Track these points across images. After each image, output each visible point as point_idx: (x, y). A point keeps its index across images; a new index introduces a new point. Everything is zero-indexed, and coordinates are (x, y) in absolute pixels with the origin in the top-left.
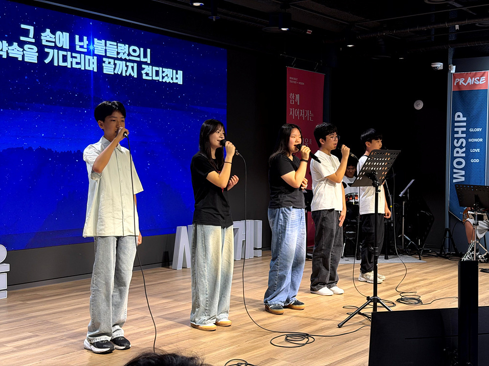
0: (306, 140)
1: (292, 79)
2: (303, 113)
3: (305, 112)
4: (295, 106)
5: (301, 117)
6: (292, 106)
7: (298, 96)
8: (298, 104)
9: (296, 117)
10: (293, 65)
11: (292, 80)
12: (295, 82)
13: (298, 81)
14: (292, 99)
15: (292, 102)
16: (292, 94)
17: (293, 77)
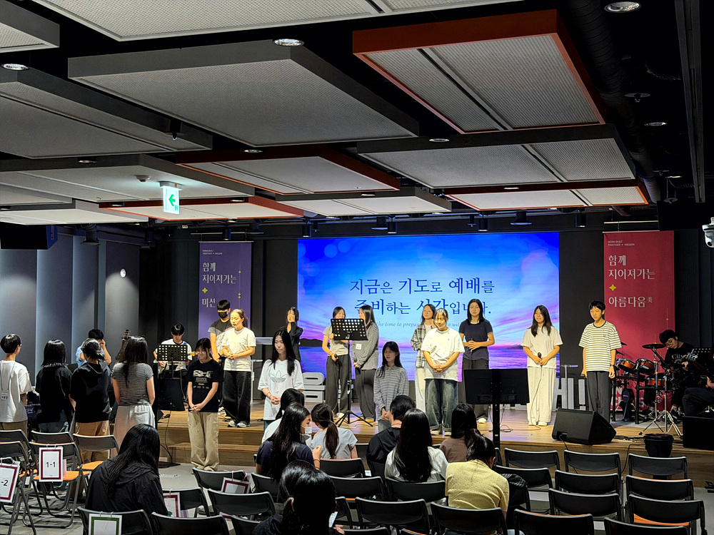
0: (641, 299)
2: (632, 273)
3: (637, 273)
4: (620, 266)
5: (630, 277)
6: (613, 268)
7: (623, 259)
8: (624, 264)
9: (620, 278)
11: (612, 243)
12: (618, 245)
13: (623, 243)
14: (614, 261)
15: (613, 264)
16: (613, 256)
17: (615, 240)
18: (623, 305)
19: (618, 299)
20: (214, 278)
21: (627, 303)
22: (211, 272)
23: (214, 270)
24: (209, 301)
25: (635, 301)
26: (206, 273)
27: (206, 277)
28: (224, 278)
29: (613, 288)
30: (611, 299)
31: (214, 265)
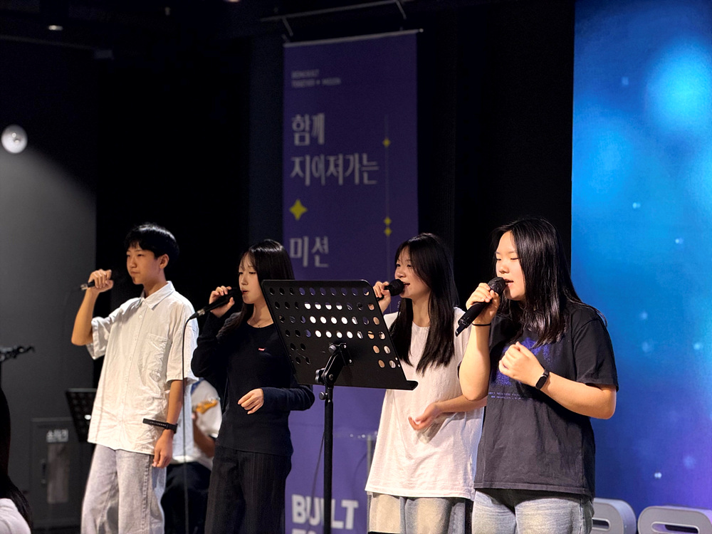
20: (321, 166)
22: (314, 149)
23: (321, 140)
24: (312, 244)
26: (301, 151)
27: (303, 165)
28: (346, 164)
31: (320, 120)
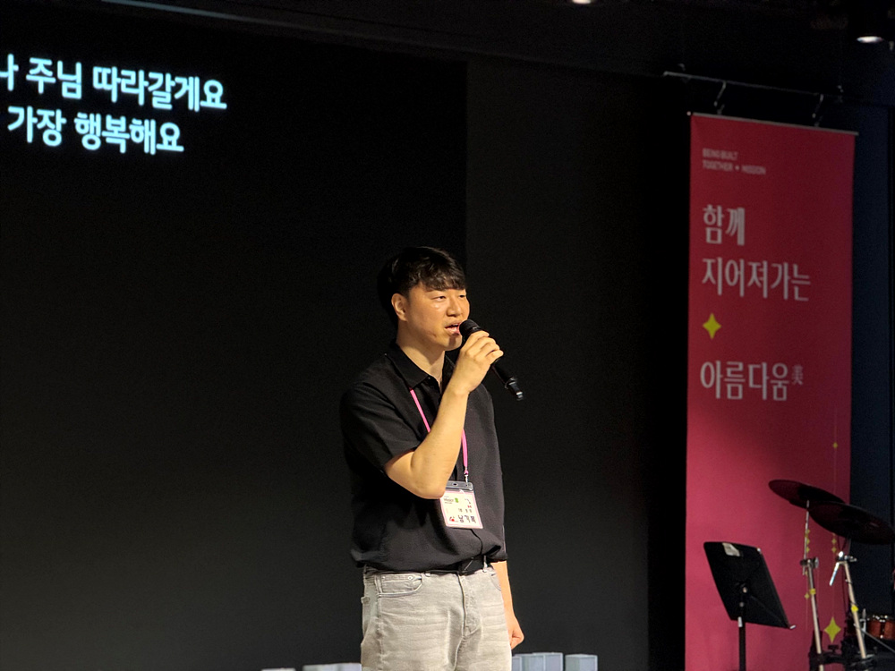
0: (780, 371)
1: (715, 154)
2: (760, 274)
3: (773, 274)
4: (729, 249)
5: (754, 291)
6: (713, 251)
7: (738, 217)
8: (741, 241)
9: (731, 291)
10: (719, 107)
11: (711, 159)
12: (728, 167)
13: (740, 162)
14: (715, 225)
15: (714, 236)
16: (714, 207)
17: (720, 148)
18: (735, 392)
19: (724, 372)
21: (746, 385)
25: (765, 378)
29: (712, 326)
30: (708, 369)
